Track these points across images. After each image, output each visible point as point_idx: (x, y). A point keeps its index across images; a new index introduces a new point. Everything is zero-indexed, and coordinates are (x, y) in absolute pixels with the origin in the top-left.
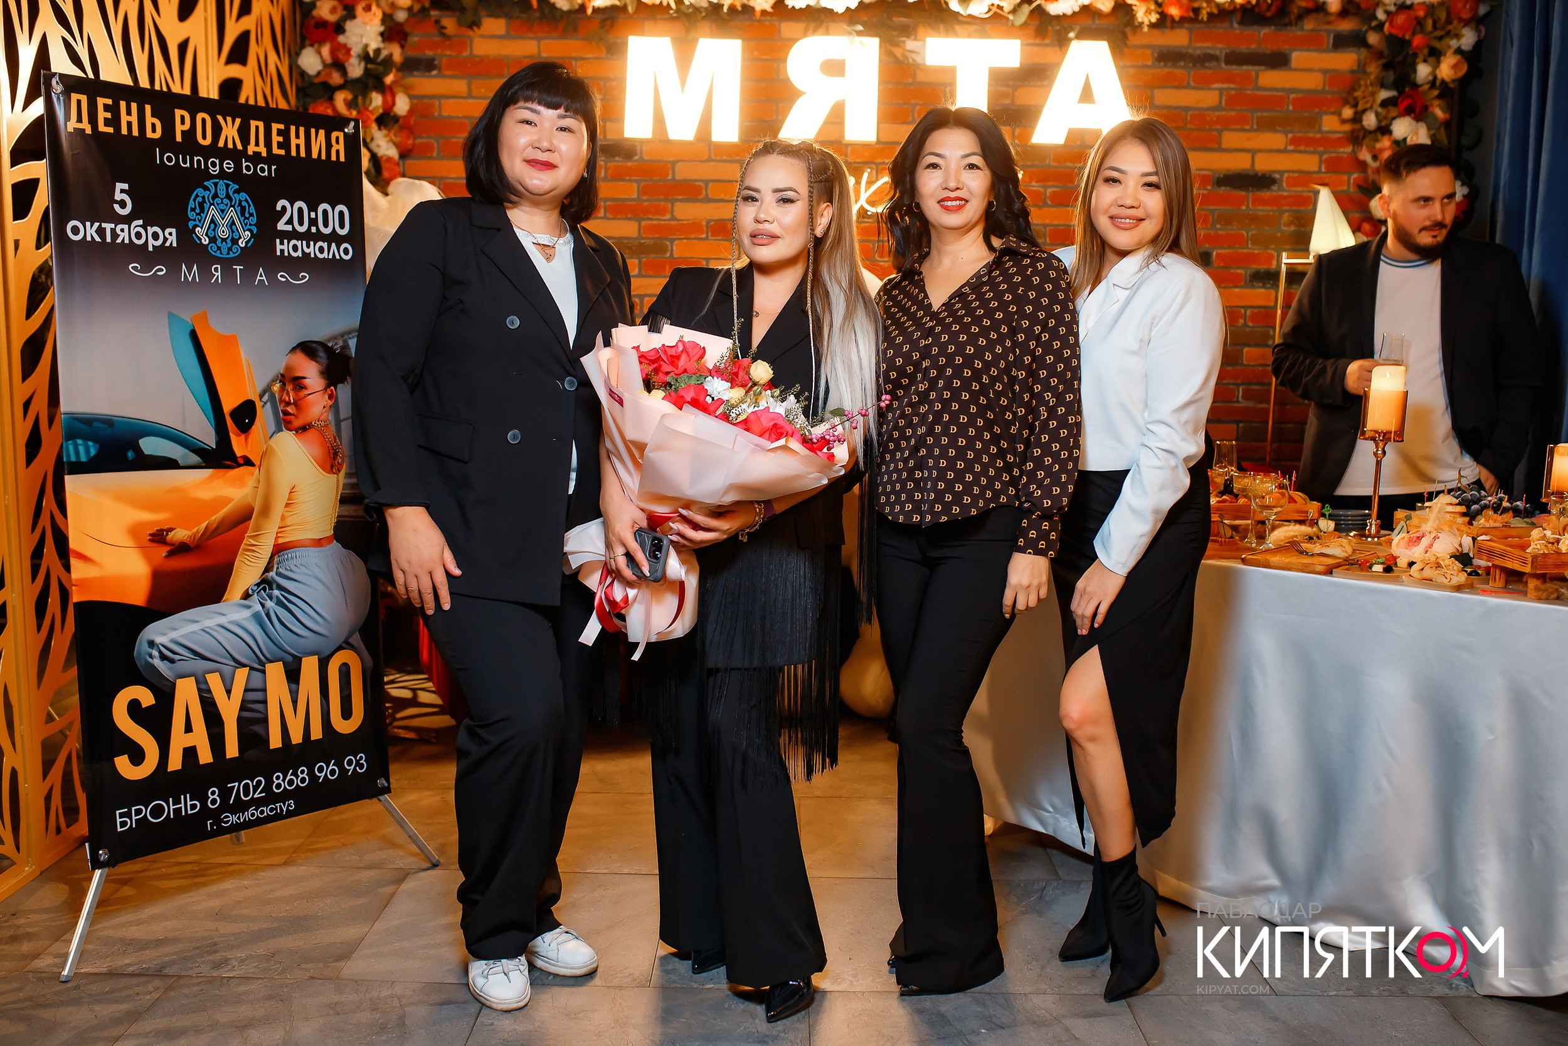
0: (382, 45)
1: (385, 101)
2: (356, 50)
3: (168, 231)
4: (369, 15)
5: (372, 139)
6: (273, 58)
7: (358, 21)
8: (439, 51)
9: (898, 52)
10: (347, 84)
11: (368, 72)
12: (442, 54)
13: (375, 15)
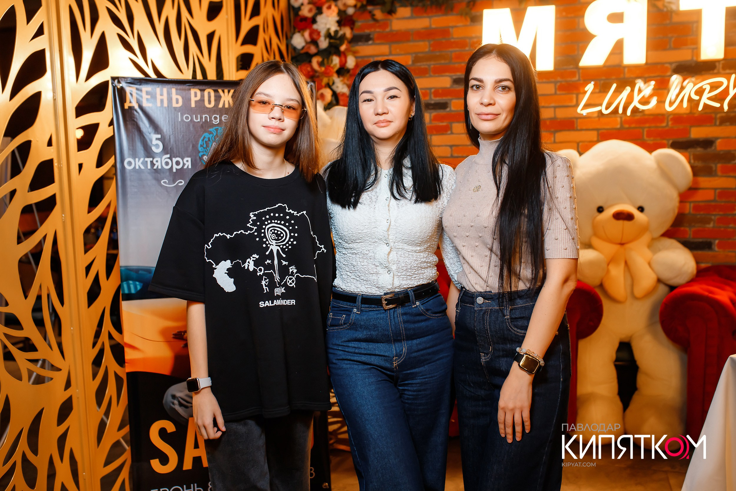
0: (338, 28)
1: (341, 61)
3: (185, 159)
4: (330, 12)
5: (333, 83)
6: (275, 40)
7: (324, 15)
8: (373, 30)
9: (659, 4)
10: (320, 53)
11: (331, 45)
12: (375, 31)
13: (333, 11)
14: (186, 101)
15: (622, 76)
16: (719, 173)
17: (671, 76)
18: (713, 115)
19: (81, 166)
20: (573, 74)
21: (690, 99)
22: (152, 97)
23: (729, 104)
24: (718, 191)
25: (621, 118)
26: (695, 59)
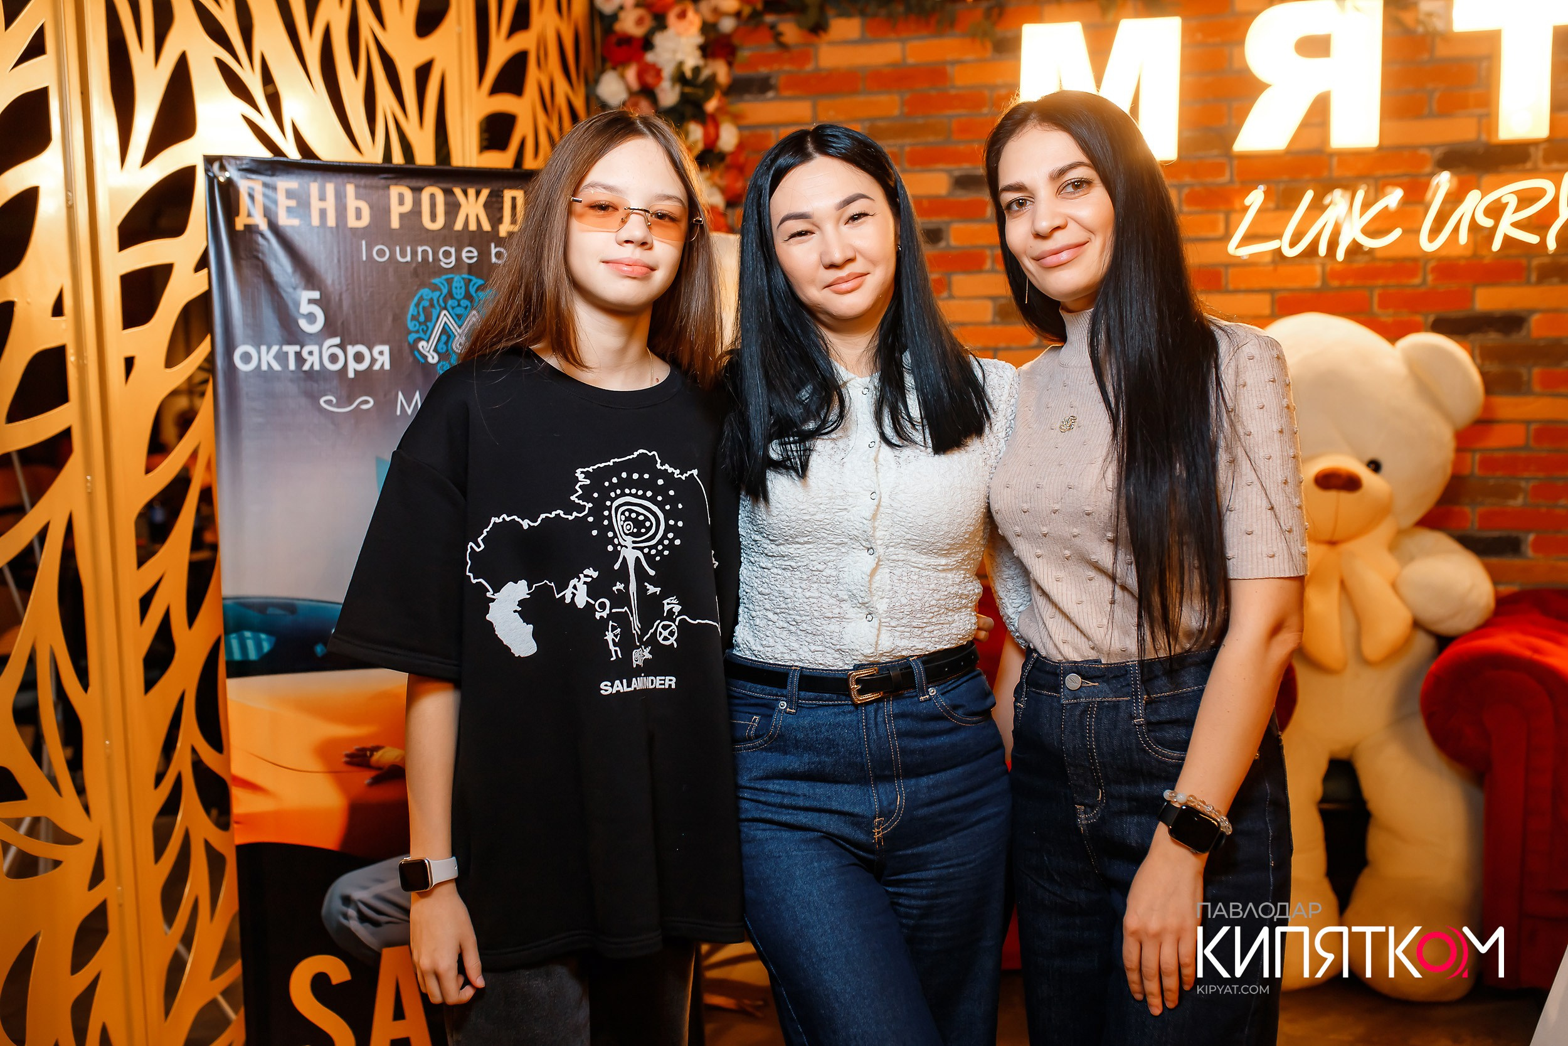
0: (701, 62)
1: (706, 135)
2: (668, 71)
3: (377, 349)
4: (683, 24)
6: (562, 86)
7: (670, 32)
8: (776, 67)
9: (1408, 17)
11: (684, 98)
12: (781, 70)
13: (691, 23)
14: (381, 213)
15: (1325, 174)
16: (1537, 388)
17: (1432, 174)
18: (1524, 261)
19: (129, 363)
20: (1218, 169)
21: (1474, 227)
22: (299, 203)
23: (1559, 238)
24: (1533, 427)
25: (1323, 266)
26: (1484, 137)
